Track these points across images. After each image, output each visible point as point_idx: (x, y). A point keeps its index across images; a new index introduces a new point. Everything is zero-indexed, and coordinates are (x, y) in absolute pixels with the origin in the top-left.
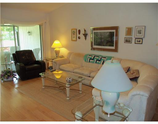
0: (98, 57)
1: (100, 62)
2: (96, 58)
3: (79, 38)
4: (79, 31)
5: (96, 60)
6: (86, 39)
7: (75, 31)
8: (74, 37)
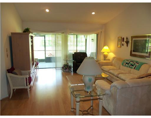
0: (133, 62)
1: (133, 67)
2: (130, 63)
3: (123, 45)
4: (123, 39)
5: (130, 64)
6: (127, 46)
7: (120, 38)
8: (119, 44)
